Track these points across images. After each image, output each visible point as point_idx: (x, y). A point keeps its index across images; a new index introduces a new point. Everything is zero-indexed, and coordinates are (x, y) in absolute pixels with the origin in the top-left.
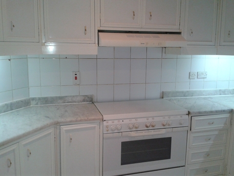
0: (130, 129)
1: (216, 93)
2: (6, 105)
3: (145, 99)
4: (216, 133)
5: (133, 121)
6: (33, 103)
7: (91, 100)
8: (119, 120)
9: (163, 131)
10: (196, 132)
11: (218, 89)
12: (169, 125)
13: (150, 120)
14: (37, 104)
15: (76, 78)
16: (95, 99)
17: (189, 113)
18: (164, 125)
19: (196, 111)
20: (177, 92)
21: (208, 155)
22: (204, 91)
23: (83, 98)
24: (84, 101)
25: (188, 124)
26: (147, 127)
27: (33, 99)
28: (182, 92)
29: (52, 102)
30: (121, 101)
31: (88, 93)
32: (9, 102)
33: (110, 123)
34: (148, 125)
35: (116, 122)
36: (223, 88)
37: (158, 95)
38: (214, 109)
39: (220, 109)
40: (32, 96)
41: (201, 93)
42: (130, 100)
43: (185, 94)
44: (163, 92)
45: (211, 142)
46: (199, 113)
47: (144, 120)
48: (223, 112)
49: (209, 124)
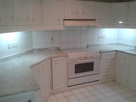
0: (78, 59)
1: (109, 44)
2: (26, 51)
3: (81, 48)
4: (111, 60)
5: (79, 56)
6: (35, 51)
7: (59, 49)
8: (74, 55)
9: (91, 60)
10: (103, 60)
11: (110, 43)
12: (93, 57)
13: (86, 55)
14: (36, 51)
15: (52, 40)
16: (60, 49)
17: (100, 52)
18: (91, 57)
19: (103, 51)
20: (93, 45)
21: (108, 69)
22: (104, 44)
23: (55, 48)
24: (56, 50)
25: (100, 56)
26: (85, 58)
27: (35, 49)
28: (96, 45)
29: (42, 51)
30: (72, 49)
31: (57, 46)
32: (27, 50)
33: (71, 57)
34: (85, 57)
35: (73, 56)
36: (112, 43)
37: (86, 46)
38: (109, 50)
39: (112, 50)
40: (34, 48)
41: (103, 45)
42: (74, 49)
43: (97, 45)
44: (88, 45)
45: (109, 64)
46: (104, 52)
47: (83, 55)
48: (113, 51)
49: (108, 56)
